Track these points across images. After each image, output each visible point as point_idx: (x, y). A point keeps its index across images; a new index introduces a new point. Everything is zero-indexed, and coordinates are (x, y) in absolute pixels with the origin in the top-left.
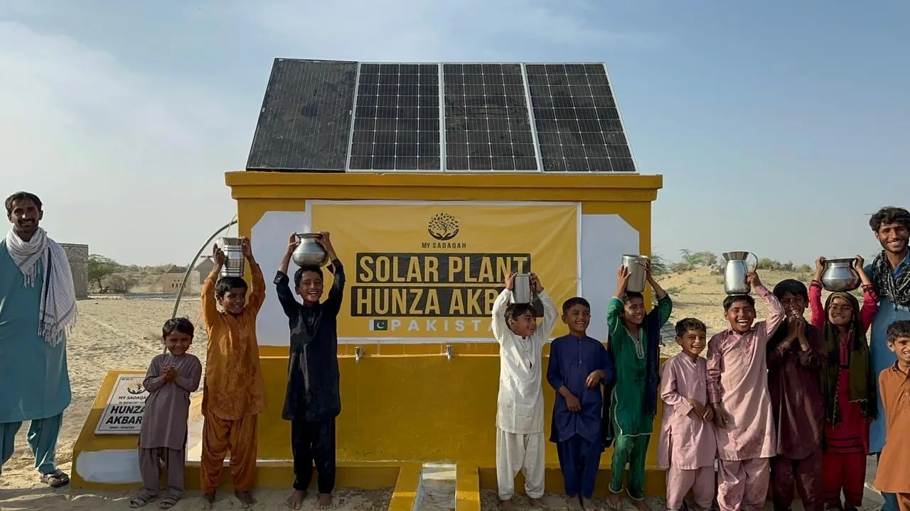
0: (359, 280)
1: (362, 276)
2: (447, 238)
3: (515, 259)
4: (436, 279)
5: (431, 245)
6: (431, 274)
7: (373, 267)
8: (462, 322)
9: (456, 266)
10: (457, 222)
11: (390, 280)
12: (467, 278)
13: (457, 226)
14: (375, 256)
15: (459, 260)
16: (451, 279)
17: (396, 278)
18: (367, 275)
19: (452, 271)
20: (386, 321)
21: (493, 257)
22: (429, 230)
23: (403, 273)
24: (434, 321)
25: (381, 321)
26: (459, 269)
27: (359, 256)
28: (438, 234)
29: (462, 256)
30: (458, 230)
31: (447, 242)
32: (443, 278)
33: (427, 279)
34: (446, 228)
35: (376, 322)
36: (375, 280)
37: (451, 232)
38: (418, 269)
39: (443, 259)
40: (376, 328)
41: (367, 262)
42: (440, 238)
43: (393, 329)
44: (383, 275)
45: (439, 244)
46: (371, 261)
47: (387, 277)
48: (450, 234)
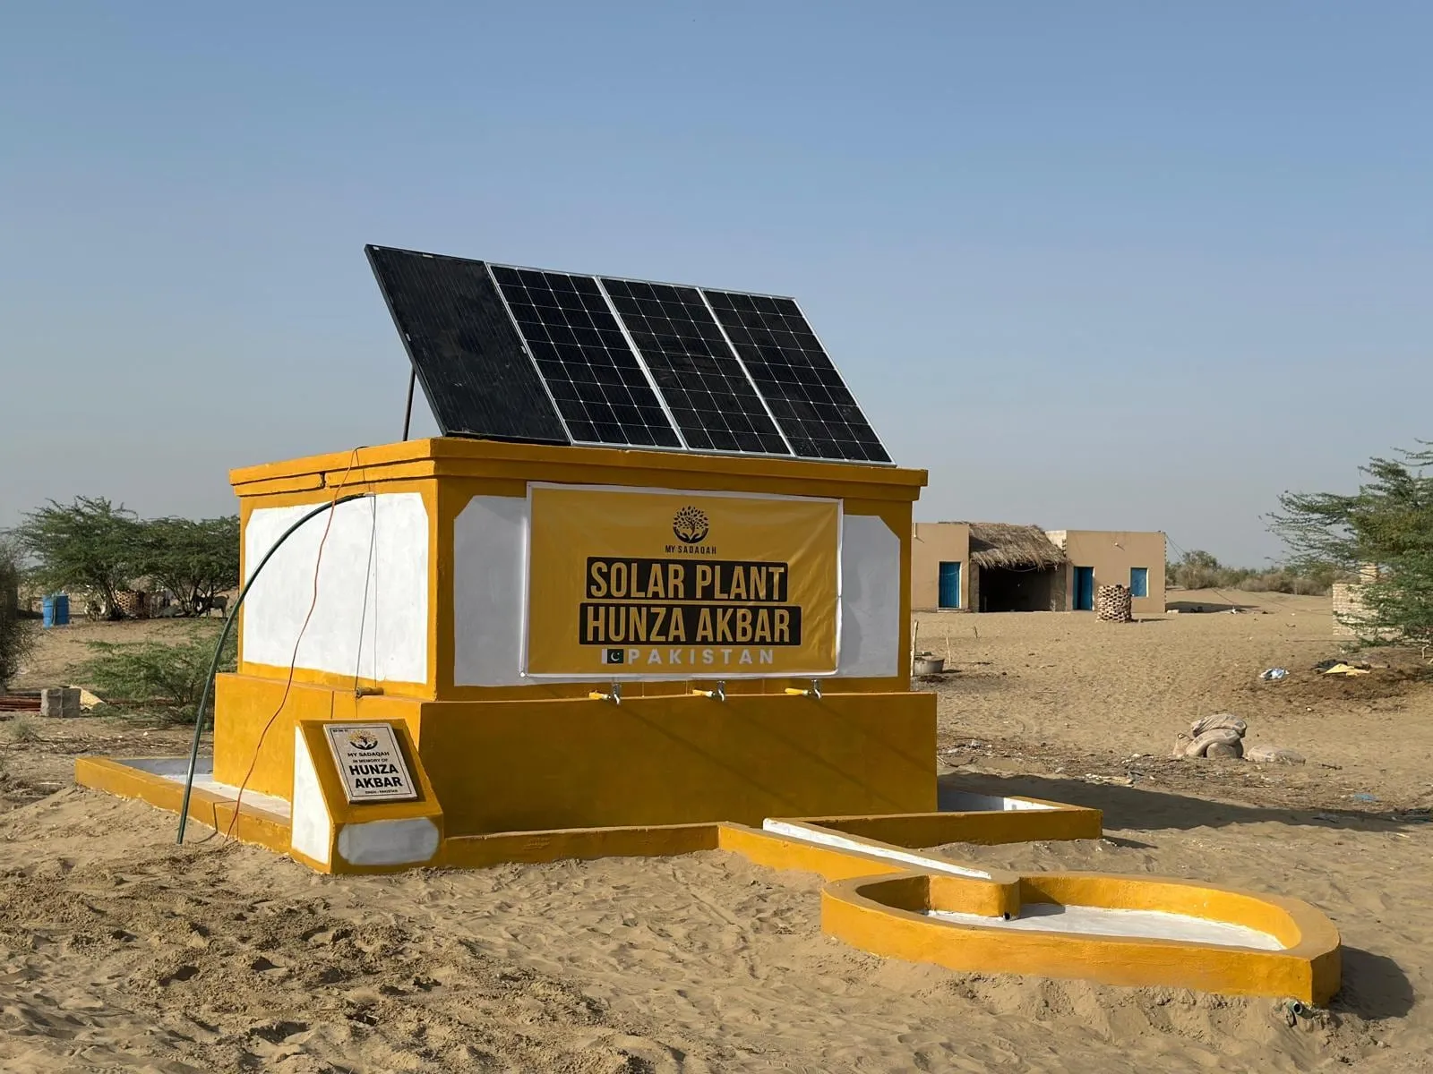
0: (590, 595)
1: (593, 588)
2: (695, 540)
3: (771, 569)
4: (681, 595)
5: (676, 549)
6: (676, 587)
7: (606, 577)
8: (711, 652)
9: (704, 578)
10: (705, 519)
11: (628, 596)
12: (717, 595)
13: (706, 525)
14: (609, 562)
15: (708, 569)
16: (699, 595)
17: (634, 593)
18: (599, 589)
19: (700, 584)
20: (622, 651)
21: (747, 566)
22: (675, 529)
23: (643, 586)
24: (679, 651)
25: (616, 651)
26: (707, 583)
27: (591, 561)
28: (684, 534)
29: (712, 564)
30: (707, 530)
31: (694, 545)
32: (690, 594)
33: (671, 594)
34: (693, 525)
35: (610, 652)
36: (609, 595)
37: (699, 531)
38: (660, 582)
39: (690, 566)
40: (610, 661)
41: (599, 570)
42: (686, 540)
43: (630, 662)
44: (619, 589)
45: (686, 547)
46: (605, 570)
47: (624, 591)
48: (697, 535)
